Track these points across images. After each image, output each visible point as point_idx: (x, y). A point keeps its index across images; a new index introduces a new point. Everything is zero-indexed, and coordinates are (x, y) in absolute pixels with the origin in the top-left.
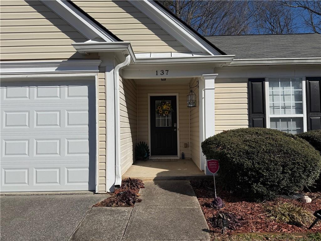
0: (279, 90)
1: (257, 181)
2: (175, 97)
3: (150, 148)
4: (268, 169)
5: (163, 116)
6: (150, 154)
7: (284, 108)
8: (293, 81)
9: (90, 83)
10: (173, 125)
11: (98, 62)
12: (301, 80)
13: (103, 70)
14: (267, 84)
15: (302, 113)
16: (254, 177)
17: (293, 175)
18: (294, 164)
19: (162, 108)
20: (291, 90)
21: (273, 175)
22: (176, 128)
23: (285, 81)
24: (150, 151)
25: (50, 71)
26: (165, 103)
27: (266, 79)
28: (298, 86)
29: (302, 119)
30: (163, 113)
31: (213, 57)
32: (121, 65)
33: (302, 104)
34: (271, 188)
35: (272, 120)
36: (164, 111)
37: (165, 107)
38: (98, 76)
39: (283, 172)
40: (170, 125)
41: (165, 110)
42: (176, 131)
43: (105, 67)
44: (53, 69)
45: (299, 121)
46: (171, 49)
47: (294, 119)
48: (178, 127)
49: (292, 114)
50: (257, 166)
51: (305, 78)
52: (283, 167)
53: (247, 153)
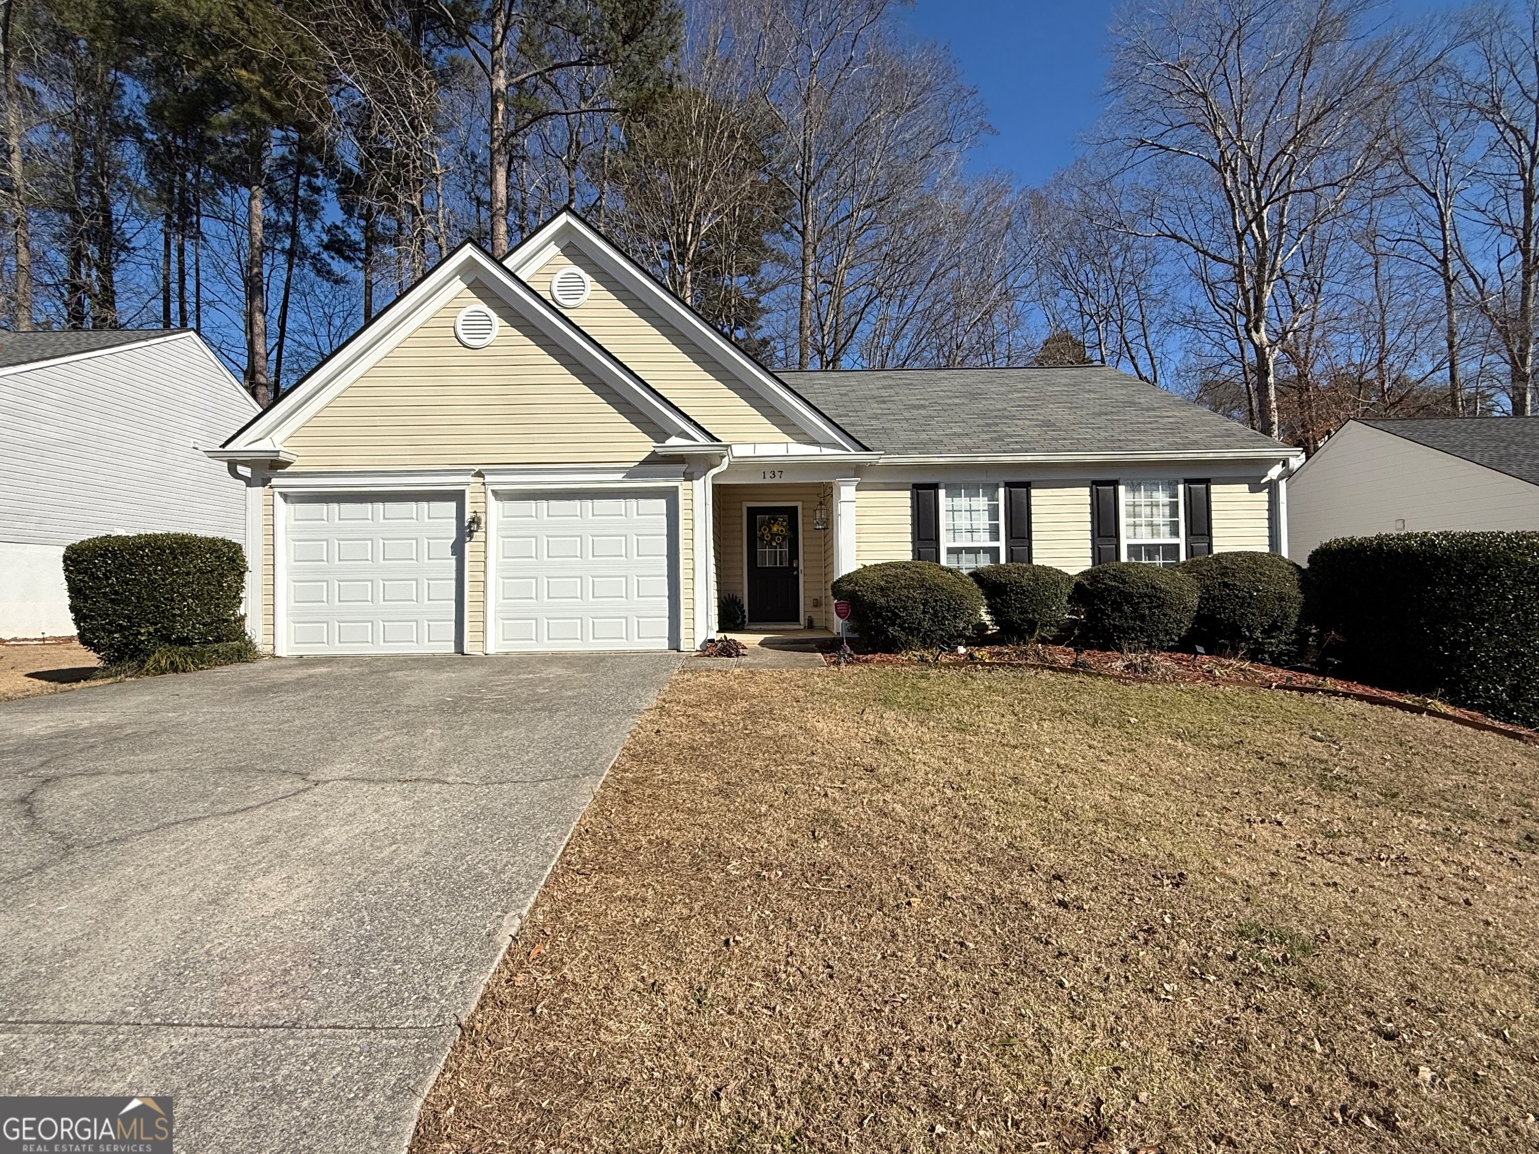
0: (962, 502)
1: (893, 625)
2: (796, 508)
3: (746, 608)
4: (905, 608)
5: (771, 547)
6: (747, 620)
7: (972, 531)
8: (985, 486)
9: (671, 496)
10: (791, 563)
11: (683, 467)
12: (997, 486)
13: (689, 477)
14: (942, 493)
15: (998, 540)
16: (890, 619)
17: (935, 614)
18: (936, 601)
19: (770, 530)
20: (981, 502)
21: (911, 615)
22: (797, 568)
23: (972, 490)
24: (746, 613)
25: (615, 480)
26: (776, 520)
27: (942, 485)
28: (993, 497)
29: (997, 549)
30: (773, 539)
31: (854, 456)
32: (715, 471)
33: (997, 525)
34: (910, 631)
35: (950, 551)
36: (774, 536)
37: (775, 529)
38: (683, 486)
39: (924, 612)
40: (786, 564)
41: (776, 535)
42: (798, 576)
43: (692, 473)
44: (620, 476)
45: (994, 552)
46: (788, 439)
47: (986, 550)
48: (801, 567)
49: (983, 540)
50: (892, 603)
51: (1003, 484)
52: (924, 605)
53: (882, 589)
